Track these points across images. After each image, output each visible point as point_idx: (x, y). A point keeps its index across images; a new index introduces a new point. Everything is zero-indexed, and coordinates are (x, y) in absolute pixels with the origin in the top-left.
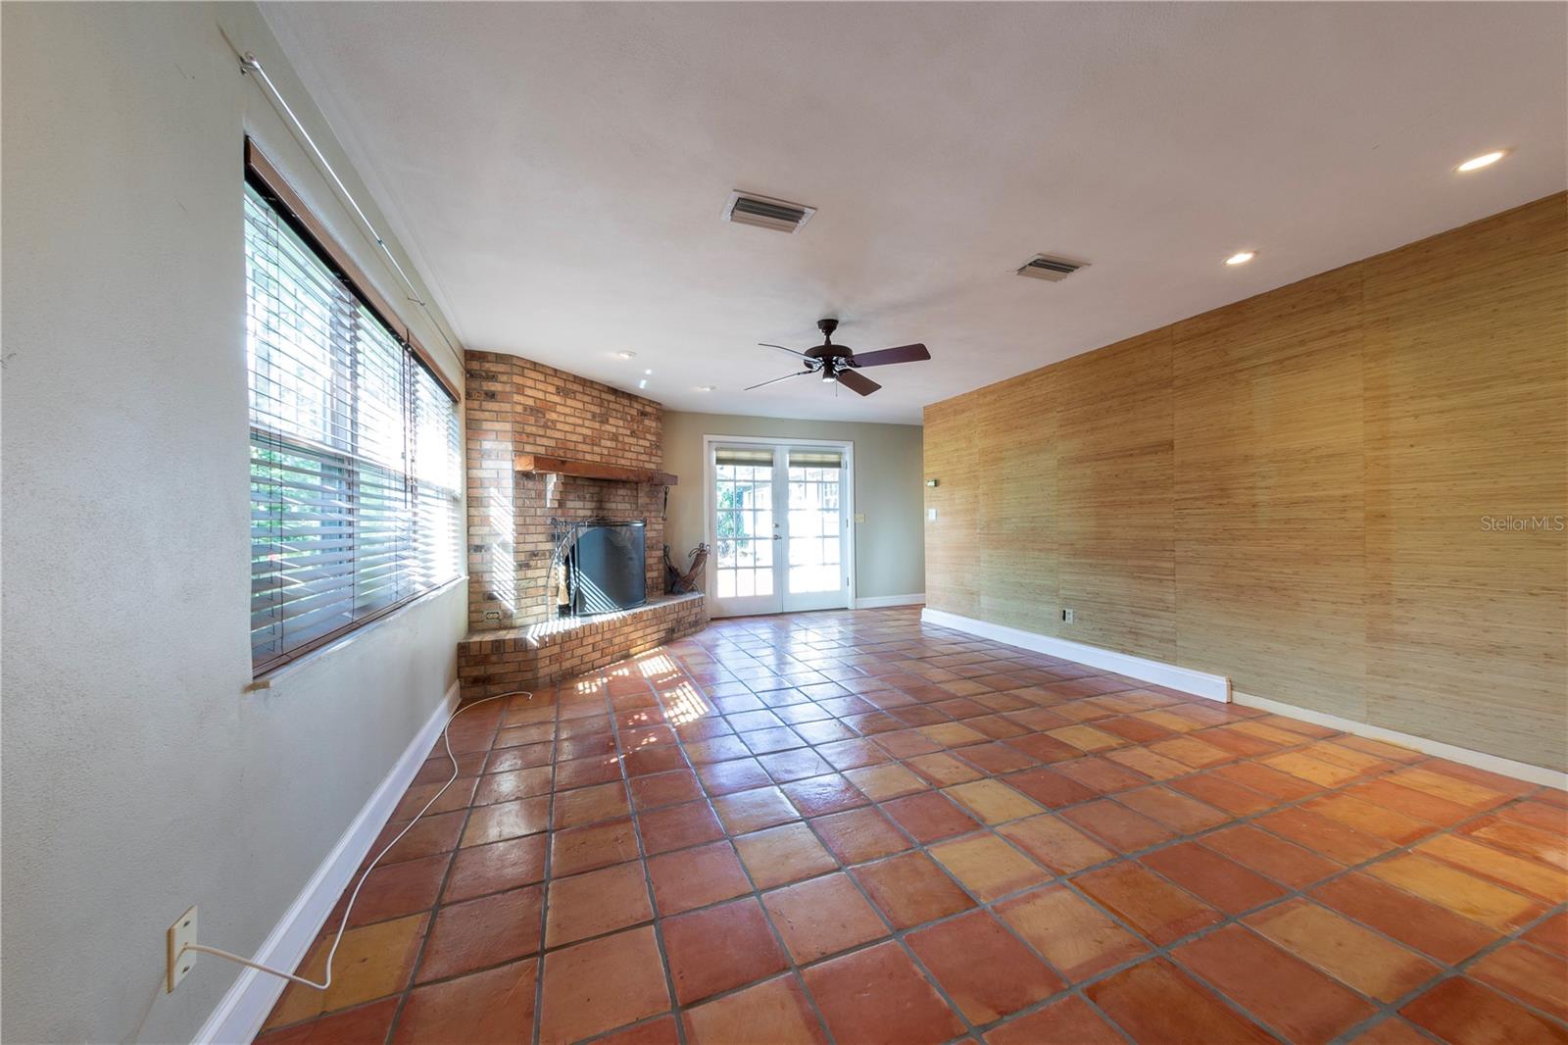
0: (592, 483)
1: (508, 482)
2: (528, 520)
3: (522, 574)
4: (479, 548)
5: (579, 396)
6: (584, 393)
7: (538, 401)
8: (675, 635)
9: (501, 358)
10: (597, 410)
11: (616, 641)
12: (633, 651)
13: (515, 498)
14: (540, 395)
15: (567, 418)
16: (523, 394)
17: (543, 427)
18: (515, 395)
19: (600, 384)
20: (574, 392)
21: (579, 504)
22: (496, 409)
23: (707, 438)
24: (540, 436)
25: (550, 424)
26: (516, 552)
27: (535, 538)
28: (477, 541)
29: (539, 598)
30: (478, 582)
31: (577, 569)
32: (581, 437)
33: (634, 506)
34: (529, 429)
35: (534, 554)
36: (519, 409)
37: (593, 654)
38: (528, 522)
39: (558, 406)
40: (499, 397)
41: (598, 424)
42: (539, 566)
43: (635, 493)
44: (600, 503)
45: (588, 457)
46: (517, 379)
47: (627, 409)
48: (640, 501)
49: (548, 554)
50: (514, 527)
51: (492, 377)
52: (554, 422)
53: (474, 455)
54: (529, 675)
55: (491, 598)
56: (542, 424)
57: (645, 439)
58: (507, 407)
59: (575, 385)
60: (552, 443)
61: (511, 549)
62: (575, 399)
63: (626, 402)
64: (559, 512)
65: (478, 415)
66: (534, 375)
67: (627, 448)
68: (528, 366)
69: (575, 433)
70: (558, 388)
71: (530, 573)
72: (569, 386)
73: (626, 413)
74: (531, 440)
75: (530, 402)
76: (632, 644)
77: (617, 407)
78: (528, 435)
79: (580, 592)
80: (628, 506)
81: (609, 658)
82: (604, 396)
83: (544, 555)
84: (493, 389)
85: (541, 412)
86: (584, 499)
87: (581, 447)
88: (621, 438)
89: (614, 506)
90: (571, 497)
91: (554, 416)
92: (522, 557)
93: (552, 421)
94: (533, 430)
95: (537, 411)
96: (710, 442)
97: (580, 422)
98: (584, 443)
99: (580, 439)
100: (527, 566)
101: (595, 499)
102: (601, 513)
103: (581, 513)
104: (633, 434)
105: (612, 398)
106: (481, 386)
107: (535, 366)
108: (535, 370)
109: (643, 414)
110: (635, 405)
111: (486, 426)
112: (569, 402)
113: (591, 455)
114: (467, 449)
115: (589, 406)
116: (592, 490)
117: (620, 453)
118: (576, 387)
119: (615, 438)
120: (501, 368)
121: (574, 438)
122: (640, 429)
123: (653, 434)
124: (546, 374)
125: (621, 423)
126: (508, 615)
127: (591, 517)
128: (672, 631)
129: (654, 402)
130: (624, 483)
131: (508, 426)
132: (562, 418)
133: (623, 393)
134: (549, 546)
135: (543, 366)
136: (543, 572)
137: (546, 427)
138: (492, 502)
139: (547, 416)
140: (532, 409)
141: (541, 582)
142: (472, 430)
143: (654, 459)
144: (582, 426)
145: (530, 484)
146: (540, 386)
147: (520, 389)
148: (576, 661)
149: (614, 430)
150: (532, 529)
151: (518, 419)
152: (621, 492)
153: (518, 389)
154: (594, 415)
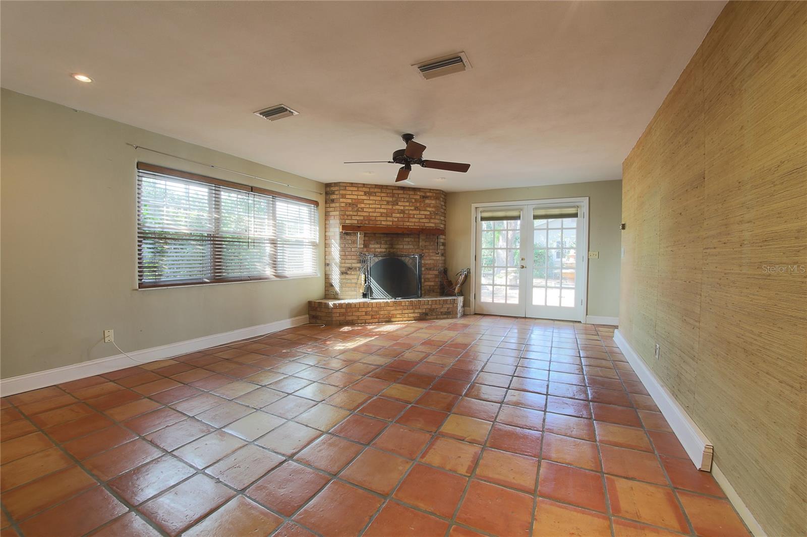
0: (385, 235)
1: (338, 237)
2: (347, 253)
3: (343, 277)
4: (328, 265)
5: (379, 194)
6: (381, 192)
7: (353, 200)
8: (428, 317)
9: (336, 184)
10: (390, 199)
11: (382, 313)
12: (393, 320)
13: (340, 244)
14: (355, 197)
15: (370, 205)
16: (345, 198)
17: (356, 211)
18: (341, 199)
19: (391, 186)
20: (375, 193)
21: (377, 246)
22: (334, 206)
23: (474, 206)
24: (354, 215)
25: (360, 209)
26: (341, 267)
27: (350, 261)
28: (328, 262)
29: (353, 288)
30: (328, 278)
31: (369, 276)
32: (380, 214)
33: (416, 247)
34: (348, 213)
35: (350, 268)
36: (343, 205)
37: (365, 316)
38: (347, 254)
39: (365, 201)
40: (335, 201)
41: (391, 206)
42: (353, 274)
43: (417, 240)
44: (392, 246)
45: (383, 223)
46: (342, 192)
47: (411, 196)
48: (421, 244)
49: (358, 269)
50: (339, 256)
51: (333, 193)
52: (362, 208)
53: (327, 226)
54: (329, 319)
55: (332, 286)
56: (355, 210)
57: (426, 211)
58: (337, 205)
59: (376, 189)
60: (362, 218)
61: (338, 265)
62: (376, 196)
63: (411, 193)
64: (365, 250)
65: (329, 209)
66: (351, 189)
67: (411, 216)
68: (348, 185)
69: (375, 212)
70: (365, 192)
71: (347, 277)
72: (372, 190)
73: (411, 198)
74: (349, 218)
75: (350, 201)
76: (394, 316)
77: (405, 196)
78: (348, 216)
79: (370, 287)
80: (411, 247)
81: (377, 320)
82: (394, 192)
83: (356, 269)
84: (333, 198)
85: (355, 205)
86: (381, 243)
87: (378, 219)
88: (407, 212)
89: (401, 247)
90: (372, 243)
91: (363, 206)
92: (344, 269)
93: (361, 208)
94: (351, 213)
95: (353, 205)
96: (476, 208)
97: (379, 206)
98: (381, 216)
99: (379, 214)
100: (346, 273)
101: (388, 243)
102: (392, 250)
103: (379, 250)
104: (416, 209)
105: (401, 192)
106: (330, 197)
107: (352, 184)
108: (352, 186)
109: (425, 197)
110: (418, 193)
111: (331, 213)
112: (372, 198)
113: (385, 222)
114: (325, 224)
115: (385, 198)
116: (385, 239)
117: (407, 220)
118: (376, 190)
119: (403, 212)
120: (336, 188)
121: (375, 214)
122: (422, 205)
123: (432, 207)
124: (358, 187)
125: (407, 204)
126: (336, 294)
127: (385, 252)
128: (426, 314)
129: (433, 190)
130: (408, 235)
131: (337, 213)
132: (368, 206)
133: (409, 188)
134: (359, 265)
135: (356, 183)
136: (356, 277)
137: (357, 211)
138: (333, 245)
139: (359, 206)
140: (350, 204)
141: (354, 281)
142: (327, 215)
143: (432, 221)
144: (380, 208)
145: (348, 237)
146: (356, 193)
147: (344, 196)
148: (355, 318)
149: (402, 208)
150: (349, 257)
151: (342, 209)
152: (407, 239)
153: (342, 196)
154: (388, 202)
